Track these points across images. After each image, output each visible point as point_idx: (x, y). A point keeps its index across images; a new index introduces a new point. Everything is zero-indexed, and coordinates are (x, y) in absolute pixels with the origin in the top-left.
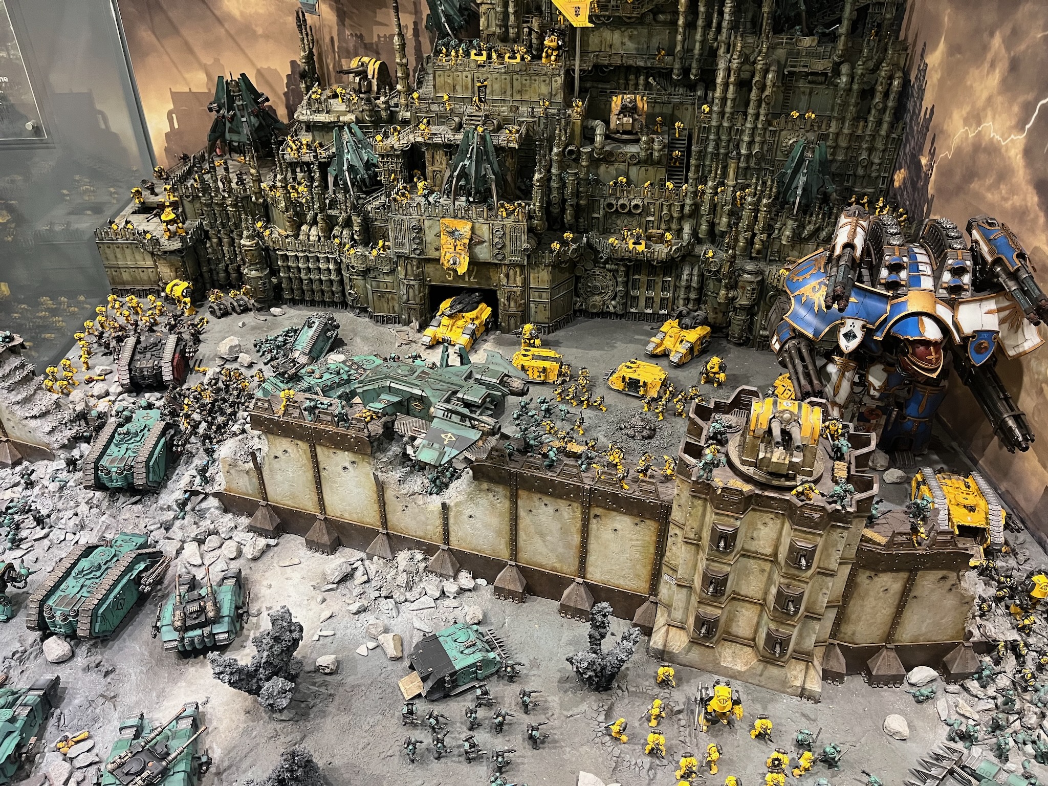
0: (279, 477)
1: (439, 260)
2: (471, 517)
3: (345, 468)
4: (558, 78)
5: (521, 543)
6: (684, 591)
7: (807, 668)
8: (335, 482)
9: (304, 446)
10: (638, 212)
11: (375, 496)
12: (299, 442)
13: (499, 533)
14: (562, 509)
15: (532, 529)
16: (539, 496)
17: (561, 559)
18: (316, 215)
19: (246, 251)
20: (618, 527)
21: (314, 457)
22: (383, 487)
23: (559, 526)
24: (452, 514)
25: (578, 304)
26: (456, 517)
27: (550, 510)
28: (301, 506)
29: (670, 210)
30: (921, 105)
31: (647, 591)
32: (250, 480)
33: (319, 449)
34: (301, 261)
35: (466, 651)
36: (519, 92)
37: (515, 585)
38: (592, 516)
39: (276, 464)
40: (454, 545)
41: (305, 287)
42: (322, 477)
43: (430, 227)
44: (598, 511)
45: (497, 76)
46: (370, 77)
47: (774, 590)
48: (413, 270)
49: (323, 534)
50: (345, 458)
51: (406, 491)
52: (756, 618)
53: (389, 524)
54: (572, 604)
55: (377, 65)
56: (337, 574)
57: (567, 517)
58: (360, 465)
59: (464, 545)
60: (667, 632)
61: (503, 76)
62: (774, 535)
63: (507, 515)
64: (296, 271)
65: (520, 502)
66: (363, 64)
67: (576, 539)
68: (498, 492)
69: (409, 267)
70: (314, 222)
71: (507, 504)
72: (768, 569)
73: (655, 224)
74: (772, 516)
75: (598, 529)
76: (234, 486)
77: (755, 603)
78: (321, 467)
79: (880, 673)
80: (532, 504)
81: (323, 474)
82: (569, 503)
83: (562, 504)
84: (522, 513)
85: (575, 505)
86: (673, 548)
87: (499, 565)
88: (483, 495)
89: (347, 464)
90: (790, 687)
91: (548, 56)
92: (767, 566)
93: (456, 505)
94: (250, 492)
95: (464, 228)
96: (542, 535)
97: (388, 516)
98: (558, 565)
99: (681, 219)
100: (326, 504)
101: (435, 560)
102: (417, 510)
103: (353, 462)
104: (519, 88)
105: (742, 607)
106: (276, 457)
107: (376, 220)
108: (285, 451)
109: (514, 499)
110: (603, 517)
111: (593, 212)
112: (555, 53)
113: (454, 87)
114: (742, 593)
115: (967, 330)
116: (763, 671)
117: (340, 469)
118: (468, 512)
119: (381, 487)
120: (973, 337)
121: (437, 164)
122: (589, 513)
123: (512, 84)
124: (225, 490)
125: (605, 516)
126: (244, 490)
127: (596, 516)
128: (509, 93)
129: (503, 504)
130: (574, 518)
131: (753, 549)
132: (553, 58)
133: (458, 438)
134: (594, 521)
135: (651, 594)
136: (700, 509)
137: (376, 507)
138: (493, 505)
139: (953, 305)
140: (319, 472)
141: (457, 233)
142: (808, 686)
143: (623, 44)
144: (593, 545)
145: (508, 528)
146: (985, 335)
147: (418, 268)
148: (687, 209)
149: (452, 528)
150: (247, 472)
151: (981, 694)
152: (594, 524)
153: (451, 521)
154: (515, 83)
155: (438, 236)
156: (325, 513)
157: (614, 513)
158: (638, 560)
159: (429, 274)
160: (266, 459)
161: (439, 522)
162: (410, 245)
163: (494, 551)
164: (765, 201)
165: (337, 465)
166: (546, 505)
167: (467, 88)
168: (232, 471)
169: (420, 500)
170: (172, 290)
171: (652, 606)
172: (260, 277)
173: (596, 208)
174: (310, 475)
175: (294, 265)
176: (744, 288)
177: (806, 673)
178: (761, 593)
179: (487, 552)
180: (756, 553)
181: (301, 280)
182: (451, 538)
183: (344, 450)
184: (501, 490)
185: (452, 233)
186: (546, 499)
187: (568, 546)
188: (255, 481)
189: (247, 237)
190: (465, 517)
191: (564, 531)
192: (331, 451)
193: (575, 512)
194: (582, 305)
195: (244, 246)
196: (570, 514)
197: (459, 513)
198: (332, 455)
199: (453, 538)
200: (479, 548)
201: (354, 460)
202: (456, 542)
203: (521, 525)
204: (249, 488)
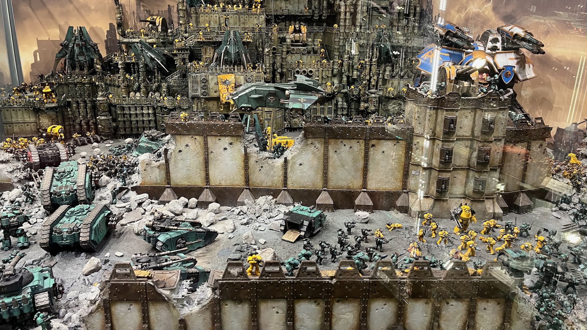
0: (180, 165)
1: (219, 98)
2: (301, 164)
3: (225, 149)
4: (262, 16)
5: (330, 175)
6: (427, 171)
7: (493, 202)
8: (218, 160)
9: (199, 139)
11: (243, 163)
12: (197, 137)
13: (317, 171)
14: (354, 146)
16: (341, 140)
18: (140, 84)
19: (100, 103)
20: (385, 149)
21: (206, 144)
23: (352, 158)
24: (289, 165)
25: (286, 125)
26: (292, 166)
27: (347, 148)
28: (193, 184)
31: (401, 188)
32: (160, 172)
33: (209, 139)
34: (132, 109)
36: (244, 23)
37: (329, 201)
38: (370, 145)
39: (180, 156)
41: (133, 126)
42: (210, 158)
43: (212, 79)
44: (374, 142)
45: (232, 15)
46: (157, 25)
48: (202, 105)
49: (209, 196)
50: (225, 141)
51: (261, 157)
52: (465, 179)
53: (250, 182)
54: (363, 204)
55: (161, 19)
57: (356, 150)
58: (235, 144)
59: (295, 184)
60: (420, 201)
61: (235, 16)
62: (472, 123)
63: (322, 158)
64: (128, 116)
65: (330, 148)
66: (153, 19)
67: (361, 164)
68: (317, 144)
69: (199, 104)
70: (139, 89)
71: (322, 150)
72: (469, 145)
73: (320, 81)
74: (469, 111)
75: (374, 154)
76: (148, 180)
77: (464, 169)
78: (210, 151)
79: (523, 205)
80: (337, 146)
81: (211, 156)
82: (358, 141)
83: (354, 143)
84: (331, 153)
85: (361, 141)
86: (416, 152)
88: (308, 147)
89: (227, 146)
90: (488, 215)
91: (256, 7)
92: (468, 143)
93: (293, 158)
94: (159, 181)
95: (231, 78)
97: (250, 177)
98: (351, 185)
99: (333, 78)
100: (210, 178)
101: (281, 197)
102: (268, 168)
103: (231, 144)
104: (243, 21)
105: (457, 174)
106: (180, 151)
108: (187, 145)
109: (326, 145)
110: (376, 146)
112: (260, 5)
113: (210, 22)
115: (501, 66)
117: (222, 149)
118: (299, 162)
119: (247, 157)
120: (503, 69)
121: (208, 54)
123: (239, 19)
124: (141, 184)
125: (378, 144)
126: (155, 181)
127: (373, 146)
128: (238, 24)
129: (320, 151)
130: (361, 149)
131: (461, 134)
132: (259, 7)
134: (372, 149)
135: (403, 189)
136: (435, 115)
137: (243, 172)
138: (314, 153)
139: (493, 56)
140: (208, 155)
141: (227, 82)
144: (371, 166)
145: (322, 167)
146: (509, 68)
147: (204, 104)
148: (335, 71)
149: (289, 175)
150: (159, 167)
152: (372, 151)
153: (289, 170)
154: (241, 19)
155: (217, 84)
156: (209, 185)
157: (383, 141)
158: (396, 168)
159: (210, 108)
160: (173, 154)
161: (281, 173)
162: (201, 90)
163: (313, 185)
164: (374, 60)
165: (220, 148)
166: (345, 145)
167: (216, 22)
168: (148, 169)
169: (270, 161)
170: (51, 130)
171: (406, 194)
172: (108, 119)
174: (201, 159)
175: (128, 112)
176: (371, 101)
177: (494, 205)
178: (466, 161)
179: (310, 187)
180: (463, 136)
181: (131, 122)
182: (288, 183)
183: (226, 136)
184: (319, 142)
185: (224, 83)
186: (345, 142)
187: (356, 170)
188: (163, 172)
189: (101, 96)
190: (297, 165)
191: (355, 160)
192: (217, 138)
193: (360, 146)
194: (288, 125)
196: (358, 147)
197: (294, 163)
198: (218, 141)
199: (289, 182)
200: (305, 185)
201: (231, 141)
202: (291, 185)
203: (330, 163)
204: (158, 178)
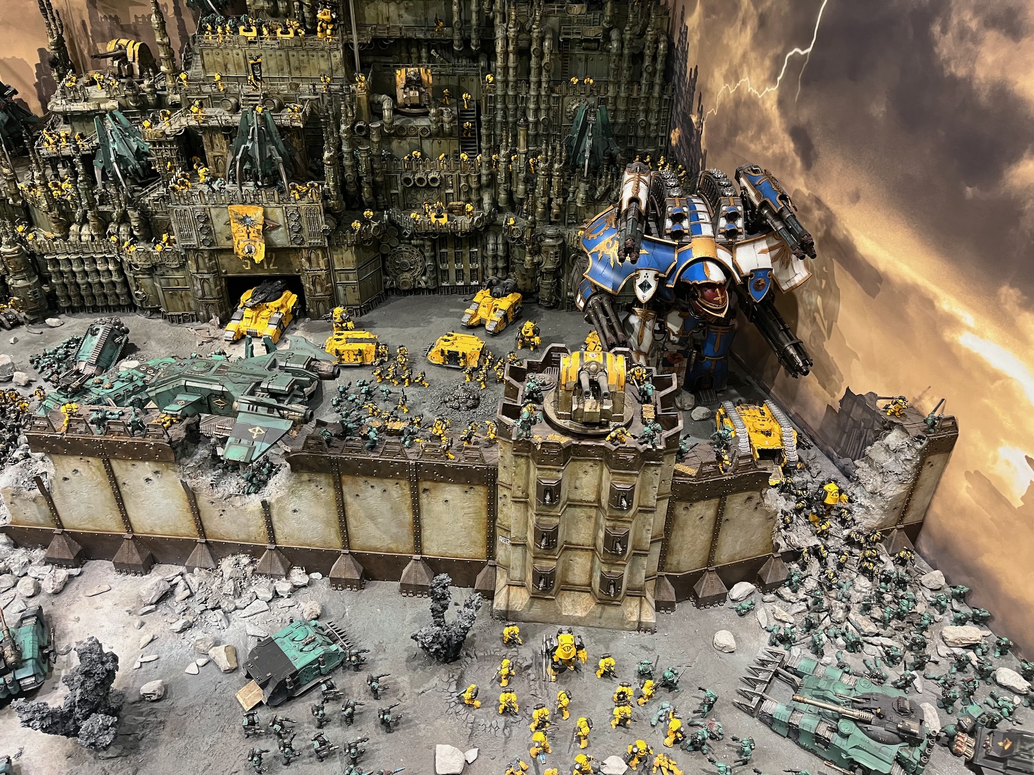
0: (72, 500)
1: (232, 250)
2: (295, 511)
3: (148, 480)
4: (336, 53)
5: (352, 529)
6: (520, 549)
7: (641, 603)
8: (139, 496)
9: (96, 462)
10: (437, 185)
11: (187, 504)
12: (90, 459)
13: (327, 523)
14: (390, 488)
15: (362, 514)
16: (364, 478)
17: (395, 539)
18: (86, 212)
19: (8, 259)
20: (449, 497)
21: (110, 472)
22: (194, 494)
23: (389, 506)
24: (274, 512)
25: (389, 283)
26: (279, 514)
27: (378, 491)
28: (104, 528)
29: (467, 181)
30: (686, 66)
31: (484, 556)
32: (39, 508)
33: (114, 463)
34: (75, 264)
35: (306, 649)
36: (298, 68)
37: (352, 573)
38: (421, 491)
39: (66, 487)
40: (282, 542)
41: (83, 293)
42: (123, 493)
43: (217, 216)
44: (426, 485)
45: (271, 52)
46: (130, 60)
47: (601, 535)
48: (205, 264)
49: (133, 554)
50: (146, 469)
51: (220, 495)
52: (589, 564)
53: (207, 532)
54: (412, 582)
55: (137, 47)
56: (154, 593)
57: (396, 496)
58: (165, 474)
59: (291, 541)
60: (508, 593)
61: (278, 53)
62: (596, 482)
63: (334, 503)
64: (70, 275)
65: (345, 489)
66: (120, 47)
67: (408, 516)
68: (320, 482)
69: (200, 260)
70: (84, 221)
71: (331, 492)
72: (594, 516)
73: (455, 196)
74: (591, 463)
75: (429, 503)
76: (21, 517)
77: (587, 550)
78: (120, 482)
79: (706, 595)
80: (359, 488)
81: (124, 489)
82: (396, 481)
83: (389, 484)
84: (349, 499)
85: (403, 482)
86: (504, 509)
87: (333, 556)
88: (305, 486)
89: (150, 475)
90: (628, 624)
91: (323, 30)
92: (593, 513)
93: (278, 501)
94: (42, 521)
95: (256, 213)
96: (373, 518)
97: (204, 524)
98: (393, 546)
99: (479, 189)
100: (132, 521)
101: (263, 561)
102: (236, 513)
103: (156, 472)
104: (297, 64)
105: (575, 556)
106: (65, 479)
107: (156, 213)
108: (76, 471)
109: (338, 487)
110: (432, 491)
111: (391, 188)
112: (330, 27)
113: (226, 66)
114: (574, 542)
115: (746, 270)
116: (602, 613)
117: (142, 481)
118: (292, 506)
119: (192, 495)
120: (751, 276)
121: (217, 149)
122: (418, 488)
123: (288, 60)
124: (12, 523)
125: (435, 488)
126: (34, 520)
127: (425, 490)
128: (286, 70)
129: (327, 493)
130: (403, 495)
131: (578, 498)
132: (328, 32)
133: (268, 430)
134: (424, 495)
135: (489, 559)
136: (524, 467)
137: (190, 516)
138: (316, 496)
139: (731, 248)
140: (118, 488)
141: (248, 220)
142: (643, 620)
143: (400, 16)
144: (426, 520)
145: (336, 517)
146: (761, 273)
147: (210, 260)
148: (484, 179)
149: (277, 525)
150: (34, 500)
151: (793, 599)
152: (424, 499)
153: (275, 518)
154: (292, 59)
155: (228, 224)
156: (133, 531)
157: (443, 485)
158: (472, 527)
159: (223, 265)
160: (54, 482)
161: (261, 521)
162: (198, 236)
163: (325, 542)
164: (556, 166)
165: (138, 477)
166: (372, 487)
167: (240, 67)
168: (17, 501)
169: (238, 502)
171: (491, 569)
172: (29, 286)
173: (394, 184)
174: (108, 492)
175: (66, 270)
176: (547, 252)
177: (641, 607)
178: (590, 538)
179: (318, 545)
180: (581, 501)
181: (78, 285)
182: (277, 537)
183: (144, 460)
184: (322, 479)
185: (243, 220)
186: (373, 481)
187: (400, 525)
188: (45, 508)
189: (7, 244)
190: (289, 512)
191: (395, 510)
192: (129, 463)
193: (402, 489)
194: (392, 283)
195: (5, 253)
196: (399, 492)
197: (282, 509)
198: (130, 468)
199: (279, 536)
200: (309, 542)
201: (157, 469)
202: (283, 540)
203: (350, 512)
204: (39, 516)
